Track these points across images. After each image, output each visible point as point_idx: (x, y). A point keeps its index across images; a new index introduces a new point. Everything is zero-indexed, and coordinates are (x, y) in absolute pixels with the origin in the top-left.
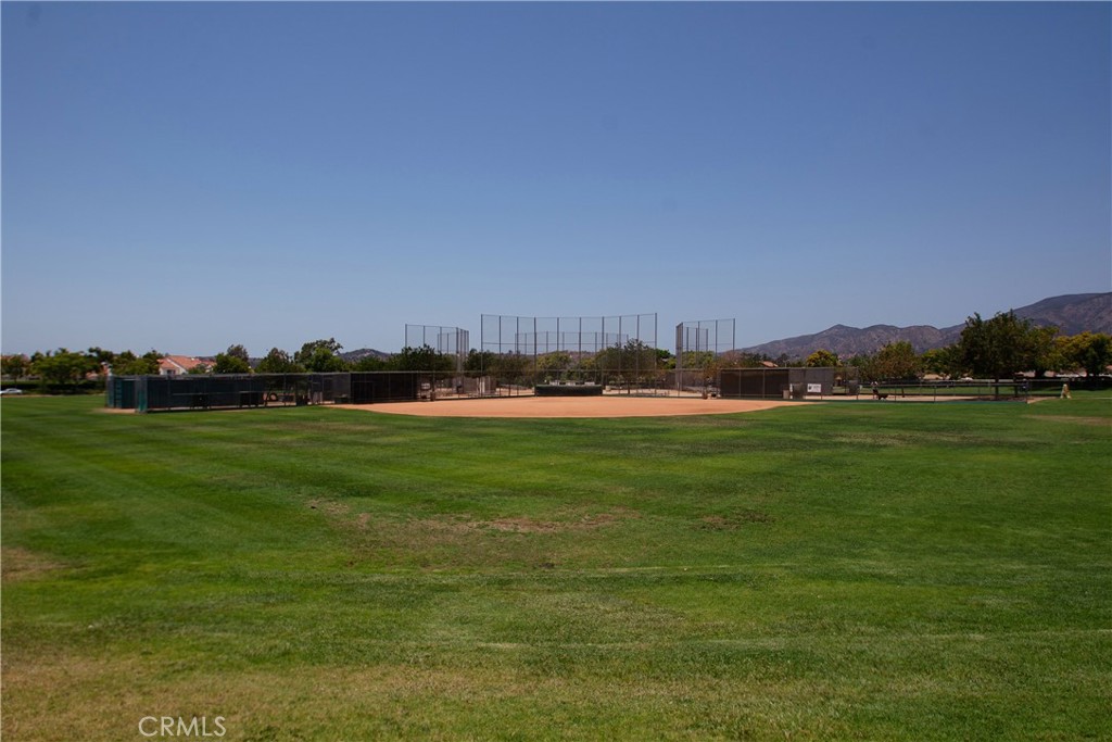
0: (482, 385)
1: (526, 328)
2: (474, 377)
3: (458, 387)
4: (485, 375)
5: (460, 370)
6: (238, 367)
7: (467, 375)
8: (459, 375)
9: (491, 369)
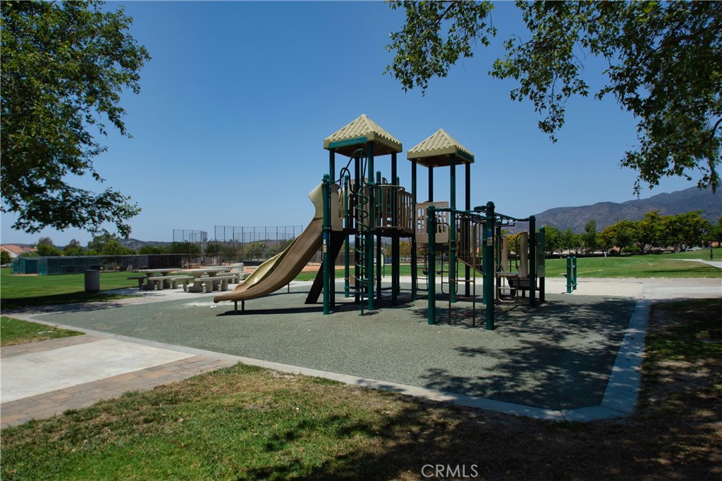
0: (215, 260)
1: (238, 231)
2: (211, 257)
3: (202, 262)
4: (216, 255)
5: (203, 253)
6: (54, 252)
7: (207, 256)
8: (203, 255)
9: (220, 252)
